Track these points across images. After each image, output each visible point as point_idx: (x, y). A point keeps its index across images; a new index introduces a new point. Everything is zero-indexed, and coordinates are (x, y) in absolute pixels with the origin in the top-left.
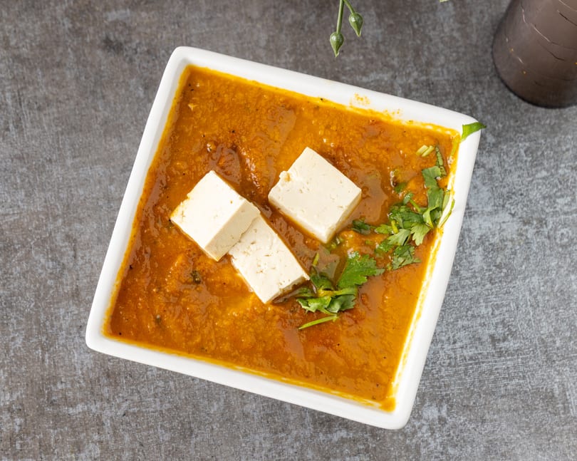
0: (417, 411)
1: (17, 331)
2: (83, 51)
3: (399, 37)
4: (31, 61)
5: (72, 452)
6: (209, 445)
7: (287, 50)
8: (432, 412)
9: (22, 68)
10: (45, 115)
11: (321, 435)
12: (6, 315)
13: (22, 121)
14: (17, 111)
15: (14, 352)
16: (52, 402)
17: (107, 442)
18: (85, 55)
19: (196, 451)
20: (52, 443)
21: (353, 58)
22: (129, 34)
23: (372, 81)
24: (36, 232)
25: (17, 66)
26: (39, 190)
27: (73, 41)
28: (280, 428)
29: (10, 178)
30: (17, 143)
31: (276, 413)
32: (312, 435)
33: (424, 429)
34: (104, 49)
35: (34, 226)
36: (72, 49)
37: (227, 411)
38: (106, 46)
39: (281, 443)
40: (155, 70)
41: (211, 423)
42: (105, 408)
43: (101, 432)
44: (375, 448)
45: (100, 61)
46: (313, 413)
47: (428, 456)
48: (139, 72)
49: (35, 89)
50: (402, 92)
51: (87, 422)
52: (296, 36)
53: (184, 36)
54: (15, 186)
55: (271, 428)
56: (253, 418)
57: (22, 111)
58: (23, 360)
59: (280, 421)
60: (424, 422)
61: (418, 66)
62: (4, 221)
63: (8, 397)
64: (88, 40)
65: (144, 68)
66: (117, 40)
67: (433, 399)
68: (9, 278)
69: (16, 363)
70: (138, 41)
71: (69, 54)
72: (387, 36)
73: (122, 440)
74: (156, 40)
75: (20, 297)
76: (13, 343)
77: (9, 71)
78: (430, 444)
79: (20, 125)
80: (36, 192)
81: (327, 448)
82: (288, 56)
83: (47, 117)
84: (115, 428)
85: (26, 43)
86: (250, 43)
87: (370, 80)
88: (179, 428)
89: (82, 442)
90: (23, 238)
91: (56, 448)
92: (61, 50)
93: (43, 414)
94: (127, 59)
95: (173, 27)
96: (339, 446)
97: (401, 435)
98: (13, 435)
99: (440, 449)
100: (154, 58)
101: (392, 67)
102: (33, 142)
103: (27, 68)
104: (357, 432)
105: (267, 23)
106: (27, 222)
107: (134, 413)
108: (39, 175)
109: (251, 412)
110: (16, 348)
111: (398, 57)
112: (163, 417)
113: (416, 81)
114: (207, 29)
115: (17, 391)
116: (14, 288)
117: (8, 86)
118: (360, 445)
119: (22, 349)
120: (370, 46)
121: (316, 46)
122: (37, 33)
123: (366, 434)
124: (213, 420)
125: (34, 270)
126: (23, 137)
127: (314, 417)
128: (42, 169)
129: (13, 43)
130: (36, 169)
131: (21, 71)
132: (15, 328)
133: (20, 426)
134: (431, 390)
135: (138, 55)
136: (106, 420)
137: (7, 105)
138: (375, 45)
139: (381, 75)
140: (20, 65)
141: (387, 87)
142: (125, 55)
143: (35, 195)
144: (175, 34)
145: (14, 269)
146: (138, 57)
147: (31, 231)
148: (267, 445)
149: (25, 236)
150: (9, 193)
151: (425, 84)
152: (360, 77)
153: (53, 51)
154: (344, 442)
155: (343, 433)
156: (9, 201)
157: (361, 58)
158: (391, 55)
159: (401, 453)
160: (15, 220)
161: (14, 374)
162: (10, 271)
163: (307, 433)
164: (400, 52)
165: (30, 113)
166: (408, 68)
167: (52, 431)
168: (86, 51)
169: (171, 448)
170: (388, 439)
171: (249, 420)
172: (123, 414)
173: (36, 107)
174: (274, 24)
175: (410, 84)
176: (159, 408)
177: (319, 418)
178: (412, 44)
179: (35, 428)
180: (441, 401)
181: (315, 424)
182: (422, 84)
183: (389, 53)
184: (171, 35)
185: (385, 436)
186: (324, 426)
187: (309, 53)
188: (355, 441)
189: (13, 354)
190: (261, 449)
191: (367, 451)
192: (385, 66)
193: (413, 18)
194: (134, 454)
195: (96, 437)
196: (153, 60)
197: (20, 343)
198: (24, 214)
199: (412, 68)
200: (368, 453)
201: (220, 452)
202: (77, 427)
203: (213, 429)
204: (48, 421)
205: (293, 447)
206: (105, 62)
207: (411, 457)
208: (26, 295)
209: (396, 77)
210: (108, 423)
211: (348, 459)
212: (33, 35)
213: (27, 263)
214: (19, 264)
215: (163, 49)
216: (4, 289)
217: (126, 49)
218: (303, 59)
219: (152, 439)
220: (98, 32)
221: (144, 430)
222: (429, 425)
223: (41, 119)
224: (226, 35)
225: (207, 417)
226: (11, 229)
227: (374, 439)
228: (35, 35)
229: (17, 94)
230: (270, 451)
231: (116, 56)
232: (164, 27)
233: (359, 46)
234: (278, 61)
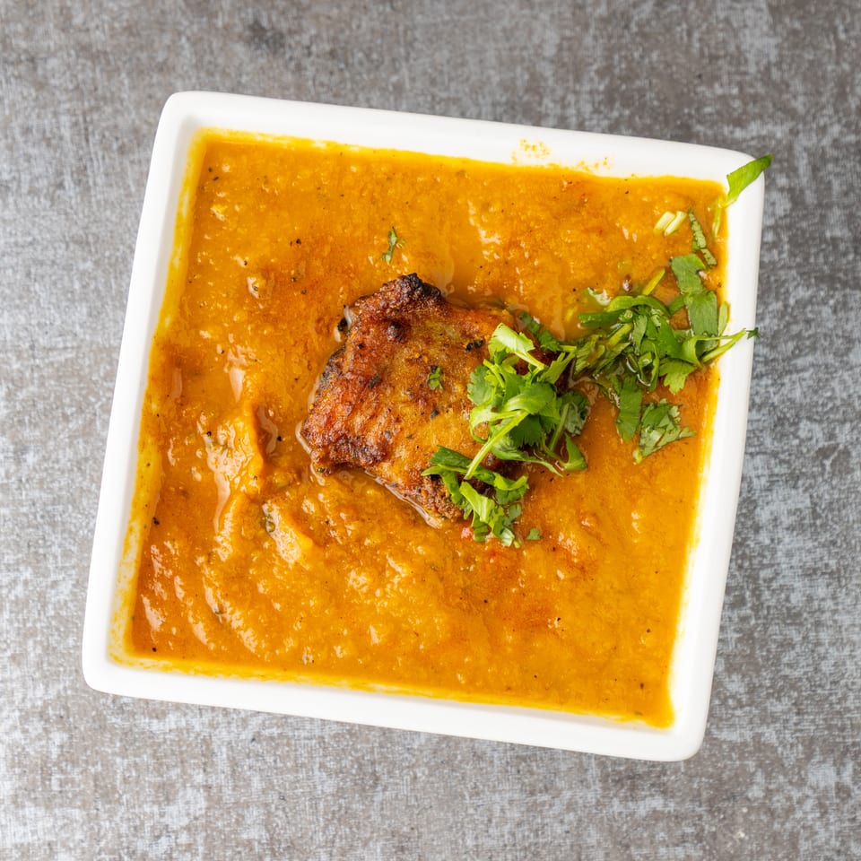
0: (796, 769)
1: (63, 568)
2: (210, 46)
3: (809, 56)
4: (111, 57)
5: (154, 802)
6: (407, 807)
7: (595, 67)
8: (824, 774)
9: (94, 70)
10: (132, 162)
11: (616, 802)
12: (44, 539)
13: (89, 172)
14: (81, 152)
15: (55, 609)
16: (121, 707)
17: (220, 788)
18: (212, 52)
19: (382, 816)
20: (118, 783)
21: (719, 91)
22: (298, 18)
23: (753, 138)
24: (105, 384)
25: (84, 65)
26: (114, 306)
27: (192, 23)
28: (541, 785)
29: (61, 279)
30: (76, 214)
31: (536, 755)
32: (598, 801)
33: (809, 804)
34: (248, 42)
35: (102, 374)
36: (188, 39)
37: (444, 746)
38: (253, 38)
39: (541, 811)
40: (345, 88)
41: (413, 765)
42: (218, 724)
43: (209, 769)
44: (715, 833)
45: (241, 64)
46: (602, 761)
47: (813, 855)
48: (312, 89)
49: (116, 112)
50: (809, 163)
51: (184, 748)
52: (613, 41)
53: (401, 28)
54: (69, 295)
55: (523, 784)
56: (492, 762)
57: (90, 153)
58: (70, 626)
59: (541, 771)
60: (810, 793)
61: (841, 114)
62: (47, 361)
63: (40, 692)
64: (220, 23)
65: (322, 85)
66: (273, 28)
67: (829, 750)
68: (53, 468)
69: (57, 629)
70: (313, 32)
71: (182, 47)
72: (786, 52)
73: (249, 785)
74: (347, 32)
75: (70, 507)
76: (53, 592)
77: (68, 74)
78: (816, 833)
79: (84, 179)
80: (109, 308)
81: (625, 828)
82: (596, 79)
83: (136, 168)
84: (234, 763)
85: (103, 21)
86: (525, 48)
87: (748, 137)
88: (354, 771)
89: (172, 785)
90: (80, 394)
91: (125, 792)
92: (167, 39)
93: (103, 728)
94: (292, 65)
95: (381, 8)
96: (648, 825)
97: (765, 813)
98: (45, 763)
99: (835, 843)
100: (342, 66)
101: (791, 114)
102: (108, 213)
103: (102, 70)
104: (683, 801)
105: (560, 13)
106: (89, 366)
107: (272, 738)
108: (116, 278)
109: (489, 750)
110: (59, 602)
111: (805, 94)
112: (325, 749)
113: (836, 143)
114: (447, 18)
115: (59, 681)
116: (60, 489)
117: (64, 102)
118: (688, 825)
119: (70, 605)
120: (752, 69)
121: (650, 62)
122: (123, 4)
123: (700, 806)
124: (417, 761)
125: (98, 457)
126: (90, 202)
127: (605, 767)
128: (121, 266)
129: (78, 20)
130: (110, 265)
131: (91, 75)
132: (60, 565)
133: (61, 746)
134: (826, 732)
135: (312, 58)
136: (219, 746)
137: (61, 138)
138: (762, 69)
139: (770, 127)
140: (89, 64)
141: (778, 152)
142: (287, 56)
143: (107, 316)
144: (385, 22)
145: (61, 452)
146: (313, 64)
147: (95, 383)
148: (515, 814)
149: (84, 392)
150: (59, 307)
151: (852, 150)
152: (731, 128)
153: (153, 41)
154: (657, 820)
155: (657, 803)
156: (58, 323)
157: (735, 91)
158: (792, 89)
159: (762, 848)
160: (66, 360)
161: (54, 649)
162: (53, 457)
163: (591, 797)
164: (810, 86)
165: (103, 158)
166: (822, 116)
167: (118, 760)
168: (215, 45)
169: (336, 808)
170: (740, 820)
171: (483, 765)
172: (250, 737)
173: (115, 146)
174: (574, 14)
175: (823, 148)
176: (317, 732)
177: (613, 771)
178: (833, 71)
179: (89, 753)
180: (844, 754)
181: (606, 781)
182: (847, 150)
183: (788, 86)
184: (377, 25)
185: (734, 813)
186: (622, 786)
187: (637, 76)
188: (678, 818)
189: (52, 613)
190: (504, 821)
191: (699, 837)
192: (780, 109)
193: (838, 22)
194: (269, 812)
195: (199, 778)
196: (341, 70)
197: (66, 591)
198: (85, 349)
199: (830, 117)
200: (701, 841)
201: (427, 820)
202: (166, 756)
203: (415, 778)
204: (112, 741)
205: (562, 822)
206: (249, 68)
207: (780, 856)
208: (81, 502)
209: (798, 133)
210: (222, 755)
211: (662, 850)
212: (116, 9)
213: (86, 442)
214: (71, 445)
215: (361, 50)
216: (41, 488)
217: (290, 46)
218: (624, 87)
219: (302, 787)
220: (239, 9)
221: (289, 770)
222: (818, 798)
223: (122, 169)
224: (481, 30)
225: (406, 755)
226: (60, 377)
227: (714, 817)
228: (121, 8)
229: (81, 119)
230: (519, 824)
231: (271, 58)
232: (365, 8)
233: (733, 69)
234: (578, 87)
